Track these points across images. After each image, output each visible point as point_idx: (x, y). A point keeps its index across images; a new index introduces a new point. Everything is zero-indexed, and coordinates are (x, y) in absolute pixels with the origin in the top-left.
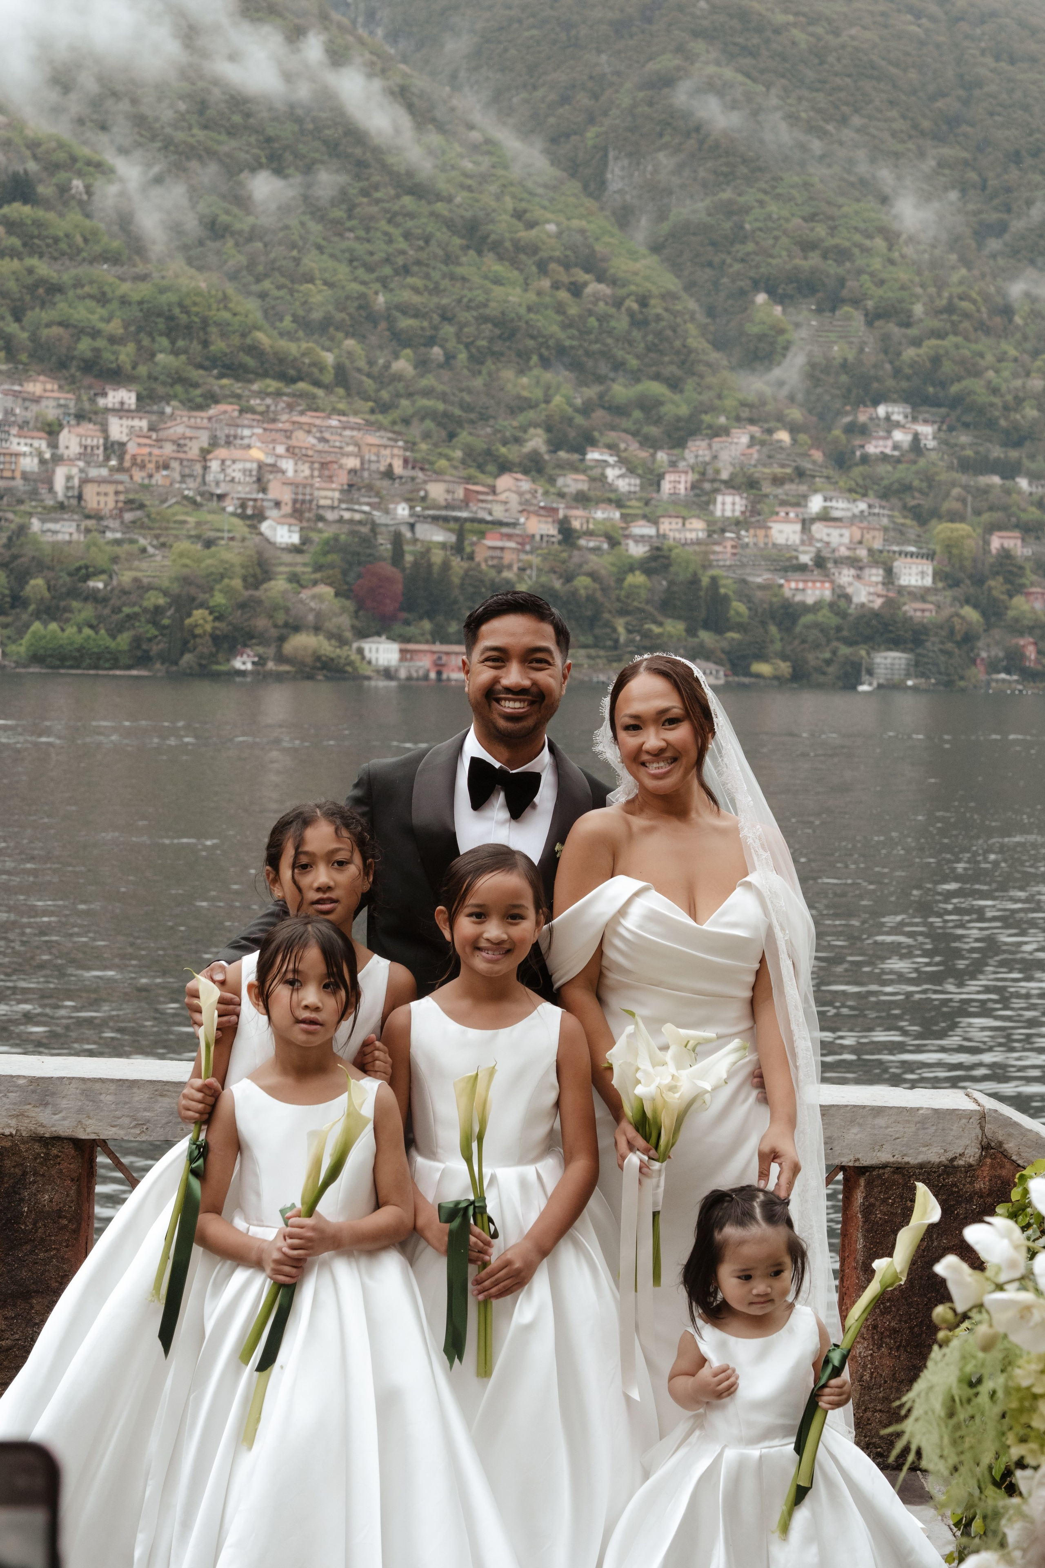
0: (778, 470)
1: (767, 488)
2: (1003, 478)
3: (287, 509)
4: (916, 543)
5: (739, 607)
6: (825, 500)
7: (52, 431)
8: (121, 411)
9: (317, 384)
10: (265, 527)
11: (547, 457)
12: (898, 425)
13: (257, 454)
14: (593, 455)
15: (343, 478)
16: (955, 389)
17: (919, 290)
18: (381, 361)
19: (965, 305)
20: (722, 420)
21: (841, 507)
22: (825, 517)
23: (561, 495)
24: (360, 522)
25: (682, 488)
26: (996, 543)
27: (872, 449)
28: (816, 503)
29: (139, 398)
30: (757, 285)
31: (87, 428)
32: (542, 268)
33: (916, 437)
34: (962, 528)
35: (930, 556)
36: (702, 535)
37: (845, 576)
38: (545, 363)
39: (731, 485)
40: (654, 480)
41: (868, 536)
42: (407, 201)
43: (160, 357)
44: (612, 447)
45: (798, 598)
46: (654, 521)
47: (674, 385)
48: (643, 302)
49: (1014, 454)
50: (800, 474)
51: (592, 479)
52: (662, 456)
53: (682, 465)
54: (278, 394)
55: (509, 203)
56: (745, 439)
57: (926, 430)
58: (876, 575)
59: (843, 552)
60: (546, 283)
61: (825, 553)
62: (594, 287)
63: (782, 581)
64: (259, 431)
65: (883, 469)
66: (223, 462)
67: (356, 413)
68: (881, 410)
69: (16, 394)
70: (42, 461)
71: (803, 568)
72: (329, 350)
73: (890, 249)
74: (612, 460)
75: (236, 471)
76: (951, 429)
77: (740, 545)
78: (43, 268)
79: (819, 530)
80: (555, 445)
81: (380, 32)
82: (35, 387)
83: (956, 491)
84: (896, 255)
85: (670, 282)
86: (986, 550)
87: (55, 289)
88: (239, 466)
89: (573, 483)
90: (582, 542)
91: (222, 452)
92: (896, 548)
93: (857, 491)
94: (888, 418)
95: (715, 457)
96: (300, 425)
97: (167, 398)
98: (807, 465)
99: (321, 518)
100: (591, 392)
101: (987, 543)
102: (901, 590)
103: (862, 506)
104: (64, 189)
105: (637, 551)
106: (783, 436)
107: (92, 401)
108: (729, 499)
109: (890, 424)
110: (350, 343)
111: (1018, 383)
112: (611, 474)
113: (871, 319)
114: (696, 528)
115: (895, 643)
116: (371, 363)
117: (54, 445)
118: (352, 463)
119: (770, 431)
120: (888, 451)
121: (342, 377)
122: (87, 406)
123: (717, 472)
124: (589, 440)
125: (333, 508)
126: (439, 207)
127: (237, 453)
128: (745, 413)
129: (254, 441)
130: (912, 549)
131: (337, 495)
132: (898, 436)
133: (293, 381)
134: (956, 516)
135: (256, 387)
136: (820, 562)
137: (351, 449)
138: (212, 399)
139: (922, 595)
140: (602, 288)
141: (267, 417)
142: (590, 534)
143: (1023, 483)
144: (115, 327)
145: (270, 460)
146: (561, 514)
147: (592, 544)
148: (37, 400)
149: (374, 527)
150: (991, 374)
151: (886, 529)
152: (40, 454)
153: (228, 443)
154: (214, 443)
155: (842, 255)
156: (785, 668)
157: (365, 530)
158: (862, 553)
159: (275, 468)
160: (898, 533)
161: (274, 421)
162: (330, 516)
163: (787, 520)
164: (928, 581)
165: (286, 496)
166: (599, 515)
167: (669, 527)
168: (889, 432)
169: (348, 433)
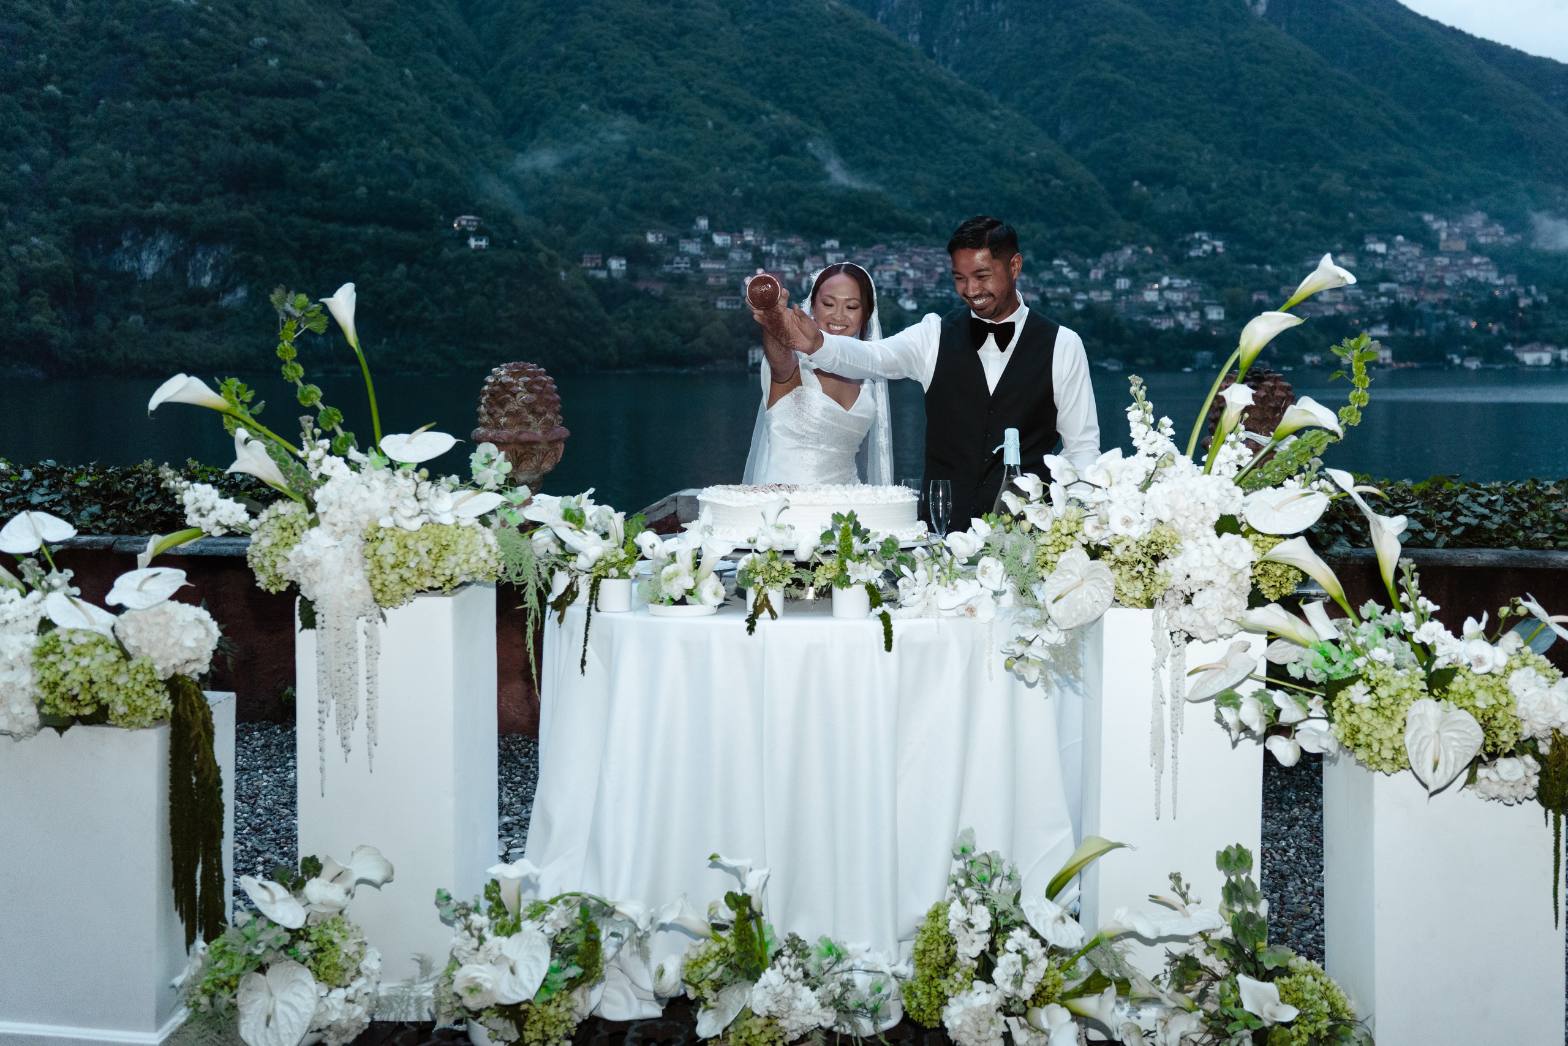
0: (1145, 265)
1: (1141, 274)
2: (1258, 265)
3: (911, 293)
4: (1216, 298)
5: (1129, 332)
6: (1171, 278)
7: (800, 260)
8: (832, 250)
9: (923, 233)
10: (901, 302)
11: (1034, 263)
12: (1205, 242)
13: (897, 267)
14: (1056, 262)
15: (937, 277)
16: (1233, 223)
17: (1214, 176)
18: (954, 221)
19: (1237, 182)
20: (1119, 243)
21: (1177, 282)
22: (1170, 287)
23: (1041, 281)
24: (946, 298)
25: (1100, 276)
26: (1255, 297)
27: (1193, 254)
28: (1165, 281)
29: (841, 244)
30: (1134, 178)
31: (817, 258)
32: (1030, 174)
33: (1214, 248)
34: (1239, 290)
35: (1222, 305)
36: (1110, 298)
37: (1181, 317)
38: (1032, 219)
39: (1124, 274)
40: (1085, 272)
41: (1192, 296)
42: (965, 145)
43: (850, 224)
44: (1065, 258)
45: (1158, 327)
46: (1086, 292)
47: (1095, 227)
48: (1079, 187)
49: (1264, 254)
50: (1158, 268)
51: (1056, 273)
52: (1089, 261)
53: (1099, 265)
54: (905, 239)
55: (1013, 144)
56: (1129, 252)
57: (1219, 243)
58: (1195, 315)
59: (1179, 304)
60: (1031, 181)
61: (1171, 305)
62: (1055, 182)
63: (1149, 319)
64: (896, 256)
65: (1198, 263)
66: (880, 272)
67: (942, 246)
68: (1197, 235)
69: (783, 244)
70: (796, 274)
71: (1159, 313)
72: (928, 216)
73: (1200, 156)
74: (1065, 263)
75: (886, 276)
76: (1231, 242)
77: (1127, 302)
78: (795, 185)
79: (1168, 294)
80: (1038, 257)
81: (950, 66)
82: (792, 241)
83: (1235, 273)
84: (1202, 159)
85: (1092, 178)
86: (1250, 300)
87: (800, 194)
88: (887, 273)
89: (1047, 276)
90: (1052, 304)
91: (879, 267)
92: (1206, 301)
93: (1184, 275)
94: (1200, 238)
95: (1116, 260)
96: (915, 253)
97: (853, 244)
98: (1160, 262)
99: (927, 297)
100: (1055, 231)
101: (1251, 297)
102: (1209, 322)
103: (1188, 281)
104: (804, 148)
105: (1078, 307)
106: (1149, 250)
107: (819, 245)
108: (1123, 281)
109: (1201, 242)
110: (938, 213)
111: (1265, 219)
112: (1065, 270)
113: (1190, 191)
114: (1107, 296)
115: (1205, 347)
116: (949, 222)
117: (801, 267)
118: (940, 270)
119: (1142, 247)
120: (1201, 254)
121: (935, 229)
122: (816, 248)
123: (1117, 267)
124: (1054, 255)
125: (932, 292)
126: (980, 147)
127: (887, 267)
128: (1130, 239)
129: (895, 262)
130: (1212, 301)
131: (933, 285)
132: (1206, 247)
133: (911, 232)
134: (1234, 285)
135: (895, 236)
136: (1168, 309)
137: (940, 263)
138: (874, 242)
139: (1218, 323)
140: (1059, 182)
141: (900, 250)
142: (1055, 299)
143: (1268, 268)
144: (828, 211)
145: (901, 270)
146: (1041, 290)
147: (1057, 304)
148: (793, 246)
149: (952, 300)
150: (1251, 215)
151: (1200, 293)
152: (794, 271)
153: (883, 262)
154: (875, 264)
155: (1175, 161)
156: (1152, 361)
157: (947, 301)
158: (1189, 304)
159: (905, 274)
160: (1205, 294)
161: (904, 251)
162: (931, 295)
163: (1151, 289)
164: (1222, 317)
165: (910, 286)
166: (1060, 290)
167: (1093, 295)
168: (1200, 247)
169: (939, 256)
